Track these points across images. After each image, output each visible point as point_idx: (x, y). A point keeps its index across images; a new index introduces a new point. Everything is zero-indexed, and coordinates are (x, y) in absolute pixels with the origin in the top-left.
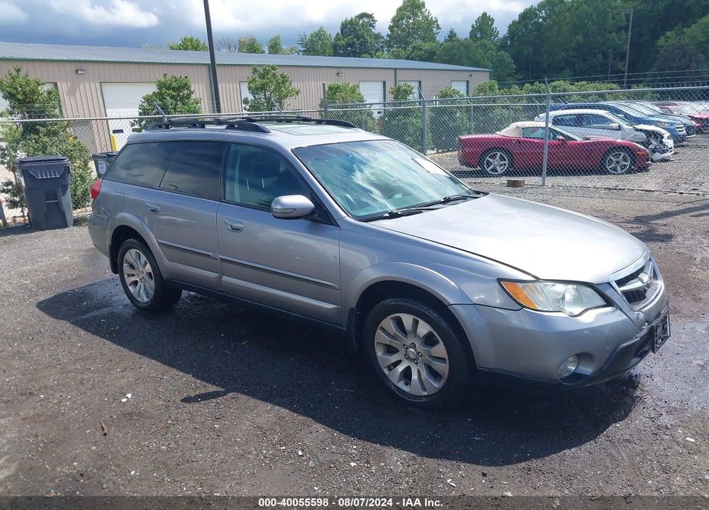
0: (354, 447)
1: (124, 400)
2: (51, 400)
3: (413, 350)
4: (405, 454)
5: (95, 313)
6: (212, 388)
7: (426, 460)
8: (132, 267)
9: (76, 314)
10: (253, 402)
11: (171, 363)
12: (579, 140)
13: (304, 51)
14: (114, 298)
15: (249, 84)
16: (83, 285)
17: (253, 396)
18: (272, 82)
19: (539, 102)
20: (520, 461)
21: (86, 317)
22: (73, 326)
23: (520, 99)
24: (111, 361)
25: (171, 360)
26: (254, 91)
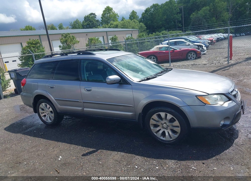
0: (155, 162)
1: (60, 159)
2: (30, 164)
3: (165, 125)
4: (173, 161)
5: (30, 129)
6: (91, 150)
7: (181, 162)
8: (43, 110)
9: (22, 131)
10: (109, 152)
11: (71, 143)
12: (178, 50)
13: (72, 28)
14: (35, 123)
15: (60, 40)
16: (20, 120)
17: (108, 150)
18: (69, 39)
19: (159, 39)
20: (213, 157)
21: (27, 131)
22: (24, 135)
23: (153, 38)
24: (46, 145)
25: (70, 142)
26: (63, 43)
